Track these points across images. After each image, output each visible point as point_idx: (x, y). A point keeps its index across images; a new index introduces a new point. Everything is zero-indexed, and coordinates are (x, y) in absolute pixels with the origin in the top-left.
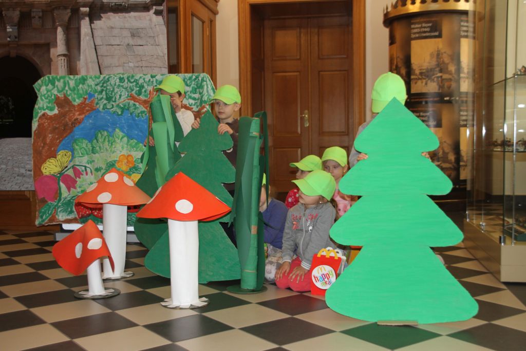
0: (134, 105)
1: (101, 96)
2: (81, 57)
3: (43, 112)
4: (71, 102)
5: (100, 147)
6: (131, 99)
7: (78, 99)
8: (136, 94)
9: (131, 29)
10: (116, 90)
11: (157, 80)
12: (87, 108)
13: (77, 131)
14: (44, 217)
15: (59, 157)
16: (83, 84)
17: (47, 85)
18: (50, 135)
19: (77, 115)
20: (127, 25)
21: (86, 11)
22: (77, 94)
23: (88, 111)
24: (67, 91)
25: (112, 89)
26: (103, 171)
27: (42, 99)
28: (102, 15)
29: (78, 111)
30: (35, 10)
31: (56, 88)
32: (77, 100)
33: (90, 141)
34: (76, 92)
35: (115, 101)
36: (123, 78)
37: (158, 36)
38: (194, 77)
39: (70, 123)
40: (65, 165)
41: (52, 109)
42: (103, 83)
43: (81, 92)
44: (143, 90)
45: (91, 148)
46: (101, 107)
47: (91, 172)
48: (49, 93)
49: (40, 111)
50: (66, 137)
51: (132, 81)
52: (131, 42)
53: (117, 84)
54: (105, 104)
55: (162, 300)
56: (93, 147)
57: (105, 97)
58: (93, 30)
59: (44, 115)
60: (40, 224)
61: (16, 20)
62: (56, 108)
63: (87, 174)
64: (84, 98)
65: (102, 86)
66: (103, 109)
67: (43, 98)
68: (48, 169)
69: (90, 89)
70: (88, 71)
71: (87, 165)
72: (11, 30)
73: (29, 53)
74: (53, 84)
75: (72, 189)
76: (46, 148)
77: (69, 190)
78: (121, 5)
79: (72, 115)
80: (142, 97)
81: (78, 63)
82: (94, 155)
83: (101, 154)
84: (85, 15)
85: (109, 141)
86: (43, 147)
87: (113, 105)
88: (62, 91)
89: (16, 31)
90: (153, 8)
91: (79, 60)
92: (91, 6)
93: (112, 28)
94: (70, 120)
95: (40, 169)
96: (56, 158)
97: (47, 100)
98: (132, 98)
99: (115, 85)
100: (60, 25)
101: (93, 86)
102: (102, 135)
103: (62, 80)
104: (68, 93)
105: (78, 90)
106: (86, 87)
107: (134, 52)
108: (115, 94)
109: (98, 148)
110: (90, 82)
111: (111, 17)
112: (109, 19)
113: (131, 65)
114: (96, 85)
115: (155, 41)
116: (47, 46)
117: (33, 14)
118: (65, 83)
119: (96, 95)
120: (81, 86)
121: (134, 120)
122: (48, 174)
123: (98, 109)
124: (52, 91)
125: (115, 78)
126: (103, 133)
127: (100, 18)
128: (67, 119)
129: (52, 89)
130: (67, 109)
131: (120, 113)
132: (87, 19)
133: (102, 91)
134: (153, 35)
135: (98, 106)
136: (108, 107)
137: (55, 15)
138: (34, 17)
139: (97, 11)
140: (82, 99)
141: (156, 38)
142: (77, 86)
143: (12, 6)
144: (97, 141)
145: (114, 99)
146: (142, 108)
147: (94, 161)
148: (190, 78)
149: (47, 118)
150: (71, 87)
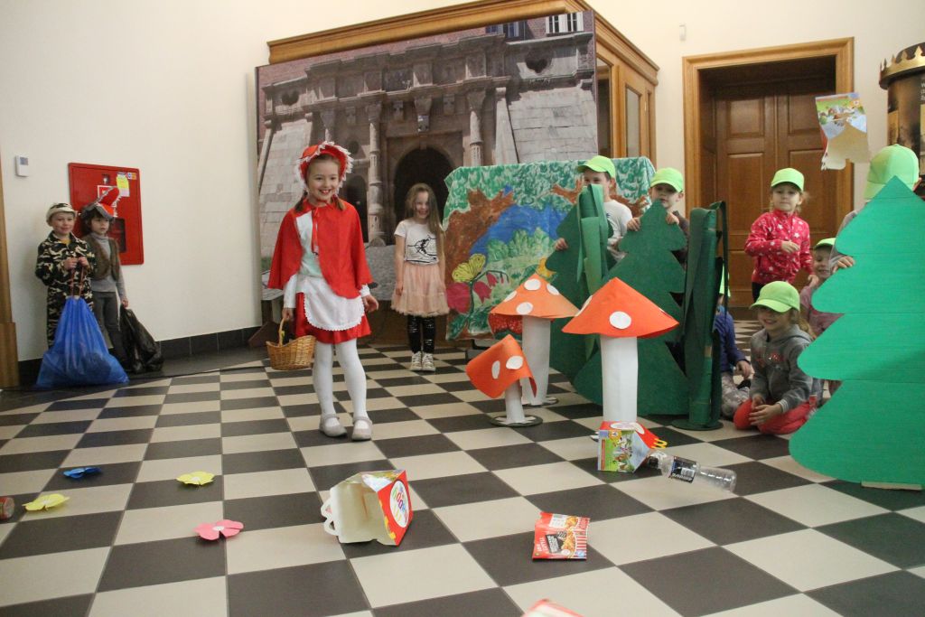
0: (559, 198)
1: (520, 189)
2: (497, 145)
3: (454, 209)
4: (485, 197)
5: (518, 250)
6: (554, 192)
7: (494, 192)
8: (561, 185)
9: (555, 108)
10: (537, 181)
12: (503, 204)
13: (492, 232)
14: (455, 331)
15: (471, 261)
16: (500, 175)
17: (459, 179)
18: (462, 237)
19: (492, 212)
20: (550, 104)
21: (503, 92)
22: (493, 188)
23: (504, 207)
24: (481, 184)
25: (532, 180)
26: (521, 278)
27: (454, 196)
28: (521, 94)
29: (493, 207)
30: (446, 95)
31: (469, 182)
32: (492, 195)
33: (507, 242)
34: (491, 185)
35: (535, 195)
36: (545, 166)
37: (586, 114)
38: (631, 162)
39: (484, 222)
40: (479, 271)
41: (464, 206)
42: (522, 174)
43: (496, 185)
44: (569, 180)
45: (507, 251)
46: (520, 202)
47: (508, 279)
48: (461, 188)
49: (451, 208)
50: (479, 237)
51: (556, 169)
52: (554, 123)
53: (538, 174)
54: (524, 198)
55: (593, 432)
56: (510, 249)
57: (524, 189)
58: (511, 113)
59: (455, 213)
60: (450, 339)
61: (427, 108)
62: (469, 204)
63: (502, 281)
64: (500, 192)
65: (521, 177)
66: (522, 203)
67: (455, 193)
68: (459, 276)
69: (507, 182)
70: (504, 160)
71: (503, 271)
72: (422, 120)
73: (439, 144)
74: (466, 178)
75: (486, 300)
76: (457, 252)
77: (482, 299)
78: (542, 81)
79: (486, 212)
80: (568, 189)
81: (493, 151)
82: (511, 259)
83: (519, 258)
84: (501, 95)
85: (528, 242)
86: (455, 250)
87: (533, 199)
88: (475, 185)
89: (427, 120)
90: (580, 82)
91: (494, 148)
92: (509, 85)
93: (532, 108)
94: (484, 218)
95: (451, 275)
96: (468, 262)
97: (459, 196)
98: (556, 189)
99: (536, 175)
100: (473, 110)
102: (520, 235)
103: (475, 173)
104: (483, 187)
105: (493, 183)
106: (502, 179)
107: (557, 135)
108: (536, 186)
109: (515, 251)
110: (507, 173)
111: (531, 96)
112: (529, 98)
113: (554, 150)
114: (514, 176)
115: (583, 120)
116: (460, 134)
117: (445, 100)
118: (478, 175)
119: (514, 187)
120: (496, 177)
122: (459, 281)
123: (516, 204)
124: (465, 185)
126: (521, 233)
127: (518, 98)
128: (481, 218)
129: (465, 183)
130: (481, 206)
131: (541, 208)
132: (504, 100)
133: (521, 182)
134: (579, 114)
135: (516, 201)
136: (527, 202)
137: (468, 98)
138: (446, 103)
139: (515, 90)
140: (497, 193)
141: (584, 117)
142: (493, 178)
143: (422, 93)
144: (515, 242)
145: (534, 192)
146: (567, 202)
147: (510, 266)
148: (626, 163)
149: (458, 217)
150: (486, 179)
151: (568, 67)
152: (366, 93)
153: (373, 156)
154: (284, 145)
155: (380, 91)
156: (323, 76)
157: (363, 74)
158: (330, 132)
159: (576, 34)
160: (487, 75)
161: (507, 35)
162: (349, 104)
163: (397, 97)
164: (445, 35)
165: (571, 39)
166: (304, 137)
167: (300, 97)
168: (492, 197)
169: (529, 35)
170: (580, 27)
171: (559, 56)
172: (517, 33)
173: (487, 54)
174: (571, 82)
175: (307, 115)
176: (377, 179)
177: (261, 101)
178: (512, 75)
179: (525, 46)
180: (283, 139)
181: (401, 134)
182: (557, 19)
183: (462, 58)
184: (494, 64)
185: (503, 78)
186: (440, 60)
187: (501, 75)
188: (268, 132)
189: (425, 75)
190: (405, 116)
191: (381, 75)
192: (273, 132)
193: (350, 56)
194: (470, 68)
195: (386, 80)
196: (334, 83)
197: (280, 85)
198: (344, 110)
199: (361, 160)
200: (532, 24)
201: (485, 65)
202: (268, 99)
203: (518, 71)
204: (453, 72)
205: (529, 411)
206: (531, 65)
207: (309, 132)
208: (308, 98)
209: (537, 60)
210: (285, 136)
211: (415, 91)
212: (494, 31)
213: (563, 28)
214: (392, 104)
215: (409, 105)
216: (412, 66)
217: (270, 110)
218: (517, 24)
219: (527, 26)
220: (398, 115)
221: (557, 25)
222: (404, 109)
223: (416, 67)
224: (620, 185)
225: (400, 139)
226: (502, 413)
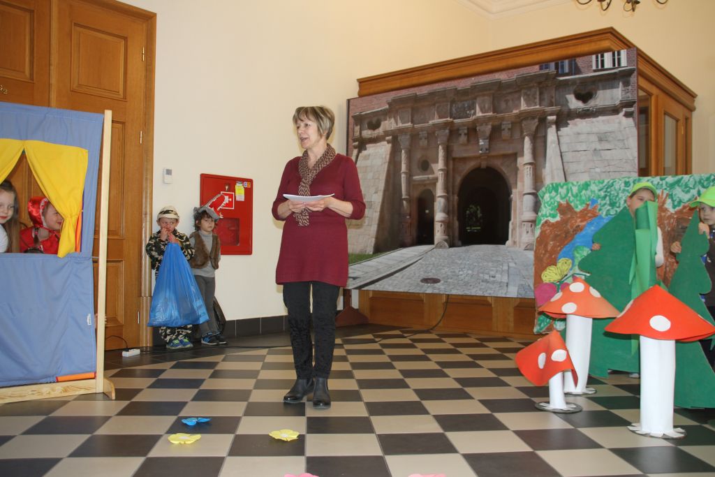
1: (604, 202)
2: (547, 165)
3: (546, 219)
4: (573, 209)
7: (581, 204)
9: (599, 133)
10: (620, 195)
11: (667, 183)
12: (589, 215)
13: (578, 239)
14: (542, 325)
15: (559, 265)
16: (586, 190)
17: (550, 193)
18: (551, 243)
19: (579, 222)
20: (595, 130)
21: (553, 120)
22: (580, 201)
23: (590, 217)
25: (616, 194)
27: (545, 207)
28: (569, 122)
29: (580, 218)
30: (504, 123)
31: (559, 196)
32: (579, 207)
34: (578, 198)
36: (628, 182)
37: (628, 138)
39: (572, 230)
40: (565, 273)
41: (554, 217)
42: (607, 188)
43: (584, 198)
46: (604, 213)
48: (552, 200)
49: (543, 218)
50: (567, 244)
52: (598, 146)
53: (622, 189)
54: (608, 210)
57: (608, 202)
58: (560, 137)
59: (546, 222)
60: (538, 332)
61: (488, 133)
62: (559, 215)
64: (586, 204)
65: (605, 192)
66: (607, 215)
67: (546, 205)
68: (548, 277)
69: (593, 195)
70: (553, 178)
72: (482, 143)
73: (497, 164)
74: (557, 191)
76: (547, 255)
78: (588, 110)
79: (573, 221)
81: (543, 170)
84: (552, 123)
86: (545, 254)
88: (565, 197)
89: (488, 143)
90: (622, 111)
91: (545, 168)
92: (559, 114)
93: (579, 134)
94: (572, 227)
95: (540, 276)
96: (555, 265)
97: (550, 207)
99: (620, 189)
100: (527, 135)
101: (597, 192)
103: (565, 187)
104: (571, 200)
105: (581, 196)
106: (589, 193)
107: (601, 157)
108: (619, 199)
110: (593, 187)
111: (578, 123)
112: (576, 125)
113: (598, 170)
114: (600, 190)
115: (624, 144)
116: (514, 156)
117: (503, 127)
118: (568, 189)
119: (599, 201)
120: (584, 192)
122: (547, 281)
123: (600, 216)
124: (556, 198)
125: (620, 182)
127: (566, 125)
128: (569, 227)
129: (555, 196)
130: (569, 216)
132: (554, 127)
133: (606, 196)
134: (621, 138)
135: (601, 212)
137: (523, 125)
138: (504, 130)
139: (563, 118)
140: (584, 205)
141: (625, 141)
142: (580, 192)
143: (485, 121)
145: (617, 205)
149: (549, 226)
150: (574, 193)
151: (612, 98)
152: (437, 120)
153: (441, 172)
154: (368, 163)
155: (449, 119)
156: (402, 106)
157: (434, 105)
158: (406, 152)
159: (620, 69)
160: (540, 106)
161: (557, 72)
162: (422, 129)
163: (463, 124)
164: (504, 72)
165: (615, 73)
166: (384, 156)
167: (382, 123)
169: (578, 71)
170: (624, 63)
171: (604, 88)
172: (567, 70)
173: (540, 88)
174: (615, 110)
175: (387, 138)
176: (444, 192)
177: (351, 126)
178: (562, 105)
179: (574, 81)
180: (367, 158)
181: (465, 155)
182: (602, 56)
183: (520, 91)
184: (546, 96)
185: (554, 108)
186: (499, 93)
187: (552, 106)
188: (355, 152)
189: (487, 106)
190: (468, 141)
191: (449, 106)
192: (359, 152)
193: (424, 90)
194: (525, 100)
195: (454, 110)
196: (410, 112)
197: (366, 114)
198: (419, 134)
199: (431, 176)
200: (580, 62)
201: (538, 97)
202: (357, 125)
203: (567, 101)
204: (510, 103)
205: (571, 399)
206: (579, 97)
207: (389, 153)
208: (389, 124)
209: (583, 92)
210: (369, 155)
211: (477, 120)
212: (547, 68)
213: (608, 64)
214: (458, 130)
215: (472, 131)
216: (475, 98)
217: (357, 134)
218: (566, 62)
219: (576, 64)
220: (463, 139)
221: (603, 62)
222: (468, 134)
223: (479, 100)
225: (464, 160)
226: (545, 399)
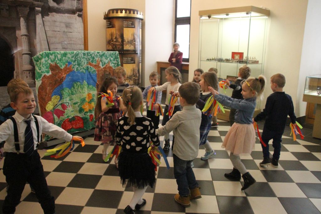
0: (91, 67)
1: (75, 63)
2: (37, 37)
3: (44, 74)
4: (60, 67)
5: (76, 91)
6: (89, 65)
8: (91, 62)
9: (66, 23)
10: (82, 60)
12: (68, 70)
13: (64, 84)
15: (52, 100)
16: (65, 57)
17: (45, 58)
18: (48, 88)
19: (63, 75)
20: (64, 21)
21: (39, 10)
22: (63, 63)
23: (68, 72)
24: (57, 61)
25: (80, 60)
26: (79, 104)
27: (43, 66)
28: (49, 13)
29: (63, 72)
30: (2, 4)
31: (50, 60)
32: (63, 66)
33: (70, 88)
34: (62, 61)
35: (82, 66)
36: (85, 53)
37: (79, 28)
39: (59, 79)
40: (56, 104)
41: (48, 72)
42: (76, 56)
44: (94, 60)
45: (71, 92)
46: (76, 69)
47: (71, 105)
48: (46, 62)
49: (42, 74)
50: (56, 87)
51: (89, 55)
52: (66, 30)
54: (77, 68)
56: (72, 92)
57: (77, 64)
58: (44, 22)
59: (44, 76)
62: (50, 71)
63: (69, 107)
64: (66, 65)
65: (75, 58)
66: (77, 70)
67: (44, 65)
68: (49, 108)
69: (69, 60)
70: (41, 45)
71: (69, 102)
74: (48, 57)
75: (61, 117)
77: (59, 117)
78: (60, 9)
79: (60, 75)
80: (94, 64)
81: (35, 40)
82: (73, 96)
83: (77, 95)
84: (38, 12)
85: (81, 87)
86: (46, 95)
87: (81, 68)
88: (53, 61)
90: (77, 13)
92: (42, 7)
93: (55, 21)
95: (45, 108)
97: (45, 67)
99: (81, 57)
100: (22, 17)
101: (71, 58)
102: (77, 85)
103: (53, 55)
104: (58, 62)
105: (63, 60)
106: (67, 58)
107: (67, 36)
108: (82, 62)
109: (74, 92)
110: (69, 56)
111: (54, 15)
112: (53, 16)
114: (72, 57)
117: (1, 7)
118: (55, 57)
119: (72, 62)
120: (64, 58)
121: (90, 75)
122: (49, 111)
123: (74, 70)
125: (81, 53)
126: (77, 83)
127: (48, 15)
128: (57, 78)
129: (48, 60)
130: (57, 72)
131: (85, 72)
132: (40, 15)
133: (75, 60)
135: (74, 69)
136: (79, 69)
137: (18, 10)
138: (3, 9)
139: (46, 11)
142: (62, 58)
144: (74, 89)
145: (81, 65)
146: (94, 69)
147: (72, 99)
148: (113, 54)
149: (46, 78)
150: (59, 59)
151: (72, 5)
168: (63, 67)
174: (73, 12)
178: (45, 3)
185: (40, 3)
187: (38, 1)
203: (48, 2)
224: (111, 62)
